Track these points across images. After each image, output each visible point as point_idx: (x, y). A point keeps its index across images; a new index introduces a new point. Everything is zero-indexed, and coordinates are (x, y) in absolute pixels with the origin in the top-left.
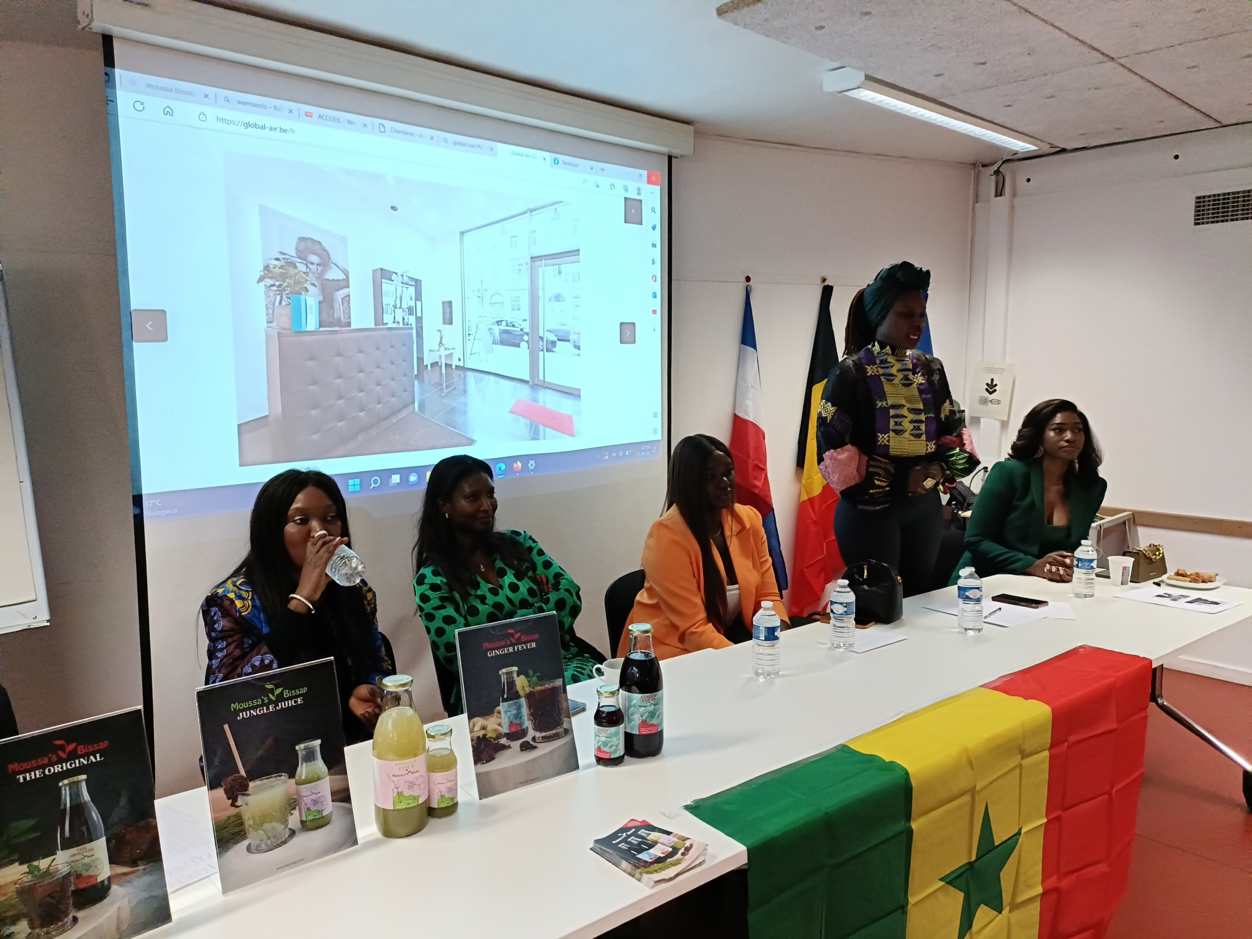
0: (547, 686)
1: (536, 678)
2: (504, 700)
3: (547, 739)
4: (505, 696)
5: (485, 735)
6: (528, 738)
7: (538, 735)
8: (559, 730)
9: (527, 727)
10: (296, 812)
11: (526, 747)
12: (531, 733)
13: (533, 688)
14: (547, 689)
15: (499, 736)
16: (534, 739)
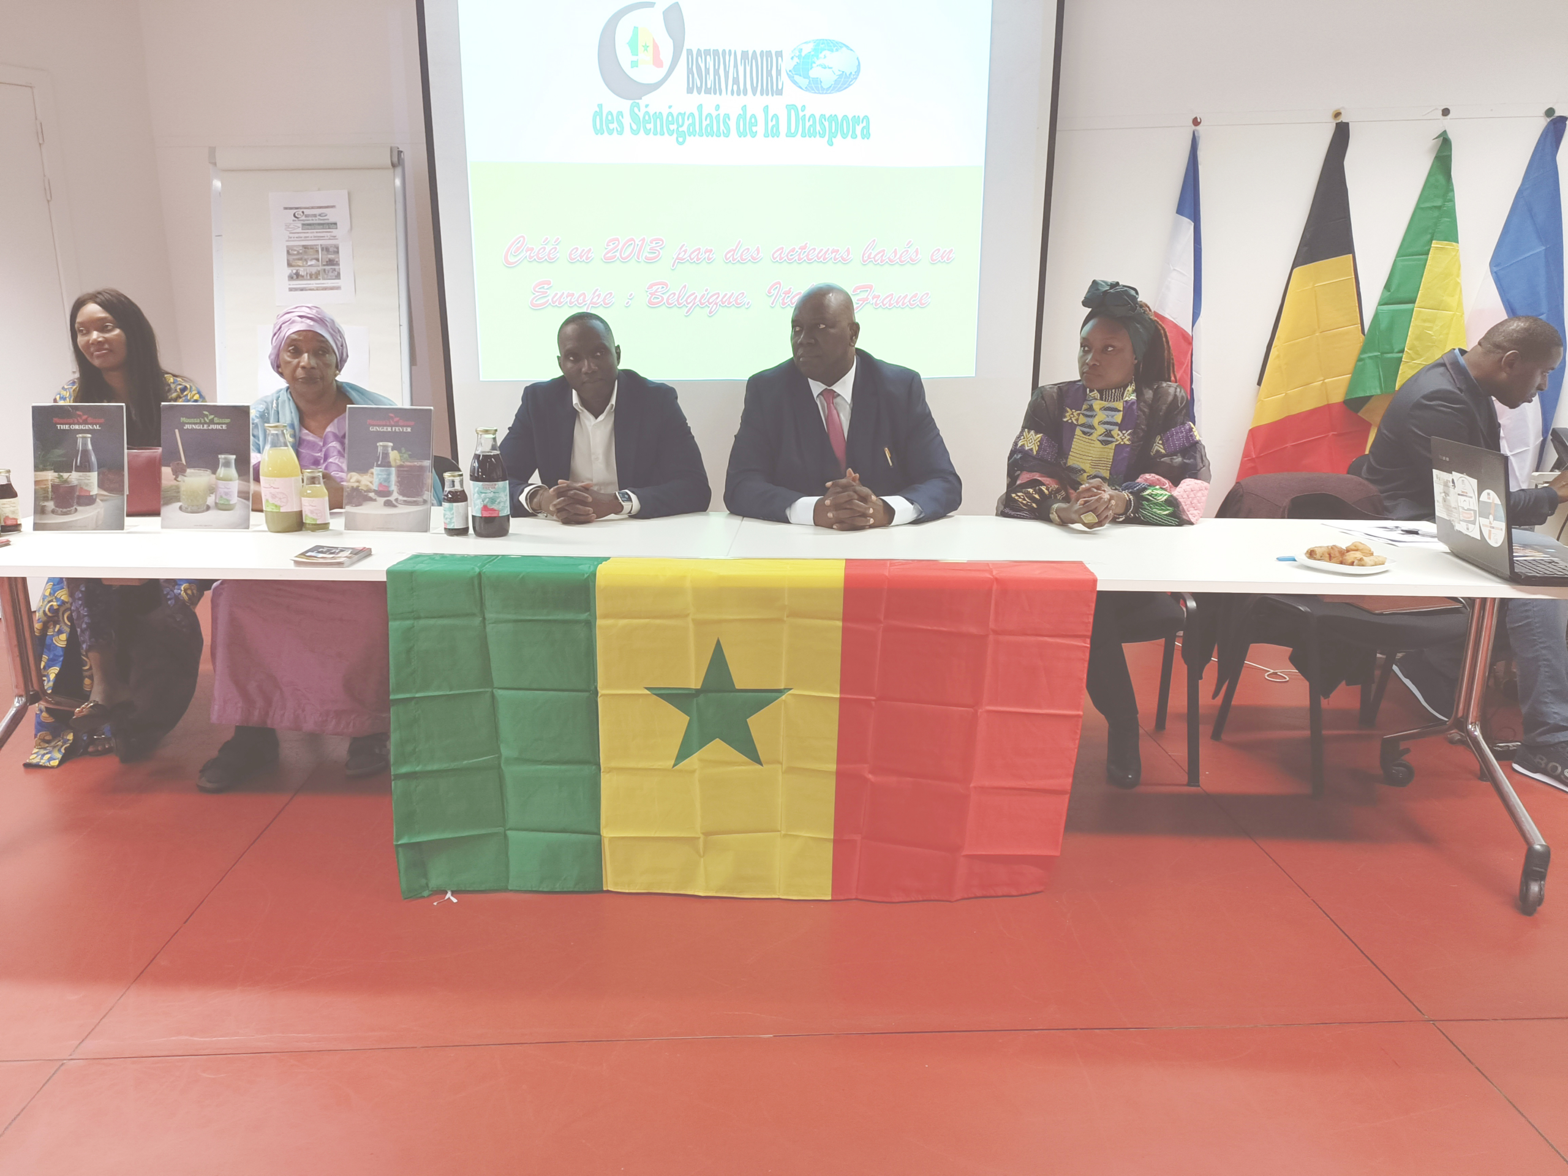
0: (416, 463)
1: (407, 456)
2: (378, 466)
3: (406, 503)
4: (379, 463)
5: (358, 487)
6: (392, 498)
7: (401, 498)
8: (419, 499)
9: (393, 491)
10: (213, 496)
11: (388, 504)
12: (395, 495)
13: (404, 462)
14: (415, 466)
15: (370, 491)
16: (396, 500)
